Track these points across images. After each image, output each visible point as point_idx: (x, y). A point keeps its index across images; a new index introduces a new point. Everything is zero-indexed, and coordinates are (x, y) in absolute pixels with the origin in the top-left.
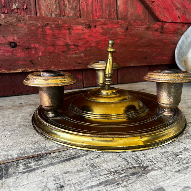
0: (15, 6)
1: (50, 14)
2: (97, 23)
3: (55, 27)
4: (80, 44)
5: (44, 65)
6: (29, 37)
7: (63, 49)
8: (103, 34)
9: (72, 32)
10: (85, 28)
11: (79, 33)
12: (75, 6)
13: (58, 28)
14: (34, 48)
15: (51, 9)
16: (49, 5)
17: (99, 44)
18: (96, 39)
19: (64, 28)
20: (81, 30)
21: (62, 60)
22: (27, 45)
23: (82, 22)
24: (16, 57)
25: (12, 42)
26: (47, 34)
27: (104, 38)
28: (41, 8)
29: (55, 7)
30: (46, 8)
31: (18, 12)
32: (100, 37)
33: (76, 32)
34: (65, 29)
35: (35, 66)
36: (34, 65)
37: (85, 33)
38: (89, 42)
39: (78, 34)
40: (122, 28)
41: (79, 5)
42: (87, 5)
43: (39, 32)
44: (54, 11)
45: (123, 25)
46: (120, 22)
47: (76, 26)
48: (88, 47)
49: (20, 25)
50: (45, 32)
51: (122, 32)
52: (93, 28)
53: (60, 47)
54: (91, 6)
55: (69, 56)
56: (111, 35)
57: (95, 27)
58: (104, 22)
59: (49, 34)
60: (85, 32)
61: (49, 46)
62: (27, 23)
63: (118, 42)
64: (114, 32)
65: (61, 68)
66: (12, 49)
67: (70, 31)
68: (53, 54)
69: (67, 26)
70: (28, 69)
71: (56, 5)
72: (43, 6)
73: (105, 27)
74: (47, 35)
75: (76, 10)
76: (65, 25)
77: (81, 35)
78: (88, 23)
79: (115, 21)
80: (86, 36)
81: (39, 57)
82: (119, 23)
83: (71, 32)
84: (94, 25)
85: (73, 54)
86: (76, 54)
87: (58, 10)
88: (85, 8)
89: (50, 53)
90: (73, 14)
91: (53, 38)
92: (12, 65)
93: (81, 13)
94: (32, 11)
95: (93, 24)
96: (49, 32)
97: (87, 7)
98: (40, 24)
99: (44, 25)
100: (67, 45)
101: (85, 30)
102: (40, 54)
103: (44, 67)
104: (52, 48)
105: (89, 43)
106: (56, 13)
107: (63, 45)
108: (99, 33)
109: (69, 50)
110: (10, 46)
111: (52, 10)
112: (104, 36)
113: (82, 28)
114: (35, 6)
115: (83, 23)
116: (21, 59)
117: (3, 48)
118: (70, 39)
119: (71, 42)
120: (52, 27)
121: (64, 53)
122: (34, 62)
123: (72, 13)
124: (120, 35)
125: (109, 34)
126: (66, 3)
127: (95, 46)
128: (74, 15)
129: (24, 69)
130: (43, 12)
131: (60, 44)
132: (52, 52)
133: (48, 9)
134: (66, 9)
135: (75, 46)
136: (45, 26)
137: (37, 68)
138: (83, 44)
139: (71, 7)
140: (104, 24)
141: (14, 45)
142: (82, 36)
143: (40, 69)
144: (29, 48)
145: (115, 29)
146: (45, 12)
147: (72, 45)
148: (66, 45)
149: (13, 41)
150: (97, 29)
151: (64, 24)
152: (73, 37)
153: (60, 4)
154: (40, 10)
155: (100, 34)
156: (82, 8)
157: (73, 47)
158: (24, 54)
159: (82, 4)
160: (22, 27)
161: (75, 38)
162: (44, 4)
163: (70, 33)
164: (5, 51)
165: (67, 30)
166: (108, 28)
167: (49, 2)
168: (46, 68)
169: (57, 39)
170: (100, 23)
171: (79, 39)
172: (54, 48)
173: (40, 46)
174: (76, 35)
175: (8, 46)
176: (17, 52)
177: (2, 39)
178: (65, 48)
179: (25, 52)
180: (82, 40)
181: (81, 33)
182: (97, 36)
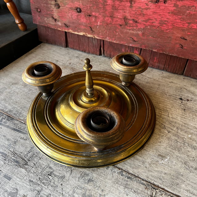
4: (140, 21)
5: (100, 34)
6: (91, 5)
7: (120, 22)
8: (174, 13)
10: (150, 3)
11: (142, 7)
14: (94, 16)
17: (164, 25)
18: (162, 17)
20: (145, 4)
21: (117, 34)
22: (89, 12)
24: (80, 21)
26: (108, 4)
27: (173, 18)
32: (169, 17)
33: (139, 6)
34: (127, 1)
35: (94, 33)
36: (92, 32)
37: (149, 8)
38: (152, 20)
39: (140, 8)
48: (149, 25)
52: (161, 4)
53: (118, 20)
55: (125, 31)
56: (187, 16)
57: (165, 2)
61: (108, 16)
63: (193, 27)
65: (115, 41)
66: (78, 14)
67: (131, 3)
68: (110, 25)
70: (88, 34)
73: (180, 3)
74: (107, 5)
77: (144, 10)
80: (149, 12)
81: (97, 25)
85: (130, 30)
86: (133, 30)
89: (107, 24)
91: (112, 9)
92: (76, 28)
96: (109, 2)
100: (125, 19)
101: (150, 5)
102: (99, 23)
103: (100, 36)
104: (110, 19)
105: (151, 21)
107: (122, 18)
108: (168, 11)
109: (126, 25)
110: (76, 11)
112: (174, 16)
113: (147, 2)
116: (84, 24)
117: (71, 12)
118: (130, 12)
119: (131, 16)
121: (120, 27)
122: (93, 30)
125: (183, 15)
127: (159, 27)
129: (84, 33)
131: (118, 16)
132: (109, 23)
135: (134, 21)
137: (94, 36)
138: (143, 21)
141: (79, 11)
142: (145, 12)
143: (97, 36)
144: (90, 16)
145: (195, 8)
147: (130, 20)
149: (78, 7)
150: (167, 5)
152: (134, 11)
155: (169, 13)
157: (131, 22)
158: (86, 20)
161: (136, 13)
163: (131, 6)
164: (73, 14)
165: (129, 2)
166: (185, 6)
168: (102, 37)
169: (116, 11)
172: (112, 20)
173: (100, 16)
174: (137, 10)
175: (75, 10)
176: (81, 17)
177: (71, 4)
178: (122, 22)
179: (87, 19)
180: (143, 16)
181: (144, 8)
182: (164, 14)
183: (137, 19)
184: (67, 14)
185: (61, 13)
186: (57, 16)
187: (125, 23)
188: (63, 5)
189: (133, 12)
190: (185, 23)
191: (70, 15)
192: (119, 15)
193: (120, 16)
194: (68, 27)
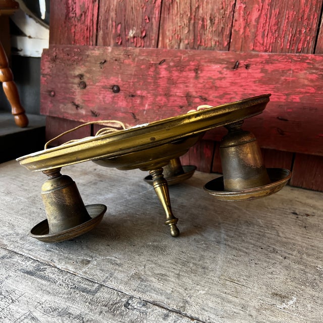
0: (131, 34)
1: (177, 44)
2: (252, 60)
3: (175, 66)
4: (211, 97)
6: (136, 80)
7: (180, 102)
8: (262, 82)
9: (201, 75)
10: (225, 70)
11: (214, 77)
12: (222, 28)
13: (179, 68)
14: (139, 96)
15: (179, 36)
16: (178, 28)
18: (245, 89)
19: (188, 67)
20: (218, 71)
22: (131, 91)
23: (222, 57)
24: (116, 106)
25: (114, 86)
26: (161, 76)
27: (262, 89)
28: (166, 34)
29: (186, 32)
30: (173, 35)
31: (134, 42)
32: (255, 88)
33: (208, 75)
34: (190, 70)
36: (136, 121)
37: (224, 78)
38: (230, 94)
39: (210, 78)
40: (314, 71)
41: (230, 26)
42: (247, 24)
43: (149, 73)
44: (184, 38)
45: (317, 65)
46: (310, 58)
47: (209, 64)
49: (127, 61)
50: (159, 73)
51: (312, 81)
52: (242, 70)
53: (176, 99)
54: (254, 25)
56: (282, 84)
57: (247, 67)
58: (268, 57)
59: (163, 77)
60: (224, 75)
61: (161, 95)
62: (136, 59)
63: (294, 101)
64: (291, 79)
66: (113, 95)
67: (197, 73)
68: (164, 109)
69: (193, 64)
71: (189, 28)
72: (169, 31)
73: (269, 68)
74: (160, 78)
75: (223, 34)
76: (191, 63)
77: (216, 81)
78: (233, 60)
79: (295, 56)
80: (224, 83)
81: (144, 110)
82: (308, 61)
83: (199, 75)
84: (245, 63)
87: (191, 37)
88: (242, 31)
89: (160, 107)
90: (216, 42)
91: (168, 83)
93: (231, 40)
94: (152, 40)
95: (243, 63)
96: (164, 73)
97: (245, 28)
98: (153, 60)
99: (159, 62)
100: (188, 96)
101: (225, 73)
102: (147, 106)
104: (164, 99)
105: (229, 96)
106: (186, 42)
107: (182, 95)
108: (253, 80)
109: (190, 105)
110: (112, 90)
111: (182, 37)
112: (264, 86)
113: (220, 69)
114: (157, 33)
115: (223, 60)
116: (122, 110)
117: (104, 92)
118: (195, 86)
119: (196, 92)
120: (169, 66)
121: (180, 110)
122: (137, 117)
123: (214, 40)
124: (304, 86)
125: (277, 83)
126: (205, 24)
128: (217, 44)
130: (168, 41)
131: (177, 94)
132: (163, 105)
133: (176, 35)
134: (205, 34)
135: (202, 98)
136: (160, 64)
138: (217, 97)
139: (214, 29)
140: (268, 62)
141: (116, 89)
142: (218, 83)
144: (133, 96)
145: (293, 72)
146: (169, 41)
147: (196, 97)
148: (186, 97)
149: (116, 84)
150: (250, 71)
151: (189, 61)
152: (202, 83)
153: (196, 25)
154: (163, 39)
155: (255, 82)
156: (235, 30)
157: (198, 100)
158: (126, 103)
159: (237, 22)
160: (129, 65)
161: (204, 86)
162: (171, 28)
163: (197, 77)
164: (106, 96)
165: (193, 72)
166: (277, 71)
167: (179, 24)
169: (174, 85)
170: (258, 60)
171: (211, 88)
172: (167, 99)
173: (149, 95)
174: (206, 81)
175: (110, 90)
176: (118, 100)
177: (105, 80)
178: (183, 102)
179: (128, 101)
180: (216, 90)
181: (216, 77)
182: (247, 84)
183: (206, 96)
184: (96, 96)
185: (88, 95)
186: (81, 101)
187: (188, 102)
188: (91, 83)
189: (200, 85)
190: (281, 94)
191: (101, 97)
192: (178, 92)
193: (180, 92)
194: (96, 116)
